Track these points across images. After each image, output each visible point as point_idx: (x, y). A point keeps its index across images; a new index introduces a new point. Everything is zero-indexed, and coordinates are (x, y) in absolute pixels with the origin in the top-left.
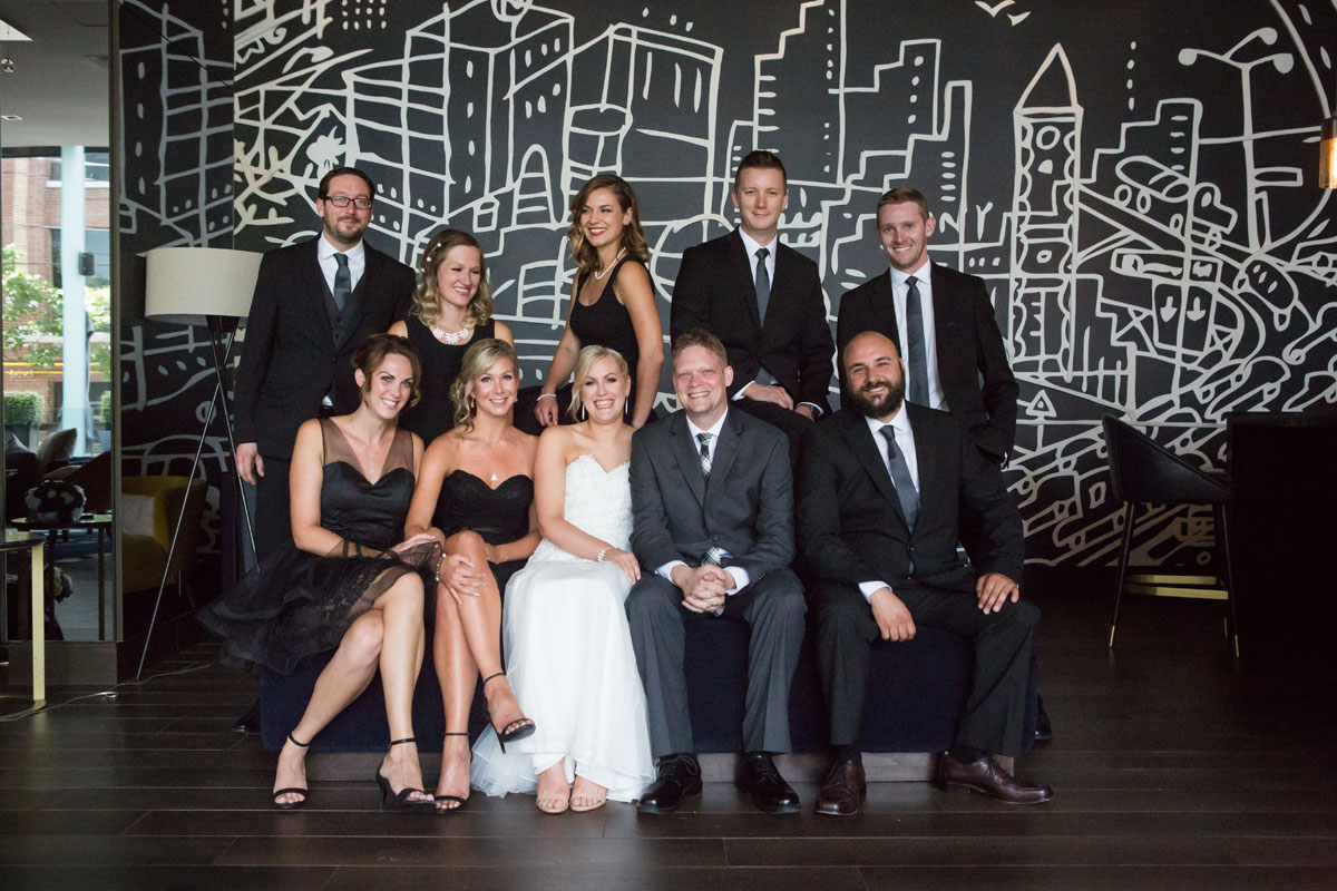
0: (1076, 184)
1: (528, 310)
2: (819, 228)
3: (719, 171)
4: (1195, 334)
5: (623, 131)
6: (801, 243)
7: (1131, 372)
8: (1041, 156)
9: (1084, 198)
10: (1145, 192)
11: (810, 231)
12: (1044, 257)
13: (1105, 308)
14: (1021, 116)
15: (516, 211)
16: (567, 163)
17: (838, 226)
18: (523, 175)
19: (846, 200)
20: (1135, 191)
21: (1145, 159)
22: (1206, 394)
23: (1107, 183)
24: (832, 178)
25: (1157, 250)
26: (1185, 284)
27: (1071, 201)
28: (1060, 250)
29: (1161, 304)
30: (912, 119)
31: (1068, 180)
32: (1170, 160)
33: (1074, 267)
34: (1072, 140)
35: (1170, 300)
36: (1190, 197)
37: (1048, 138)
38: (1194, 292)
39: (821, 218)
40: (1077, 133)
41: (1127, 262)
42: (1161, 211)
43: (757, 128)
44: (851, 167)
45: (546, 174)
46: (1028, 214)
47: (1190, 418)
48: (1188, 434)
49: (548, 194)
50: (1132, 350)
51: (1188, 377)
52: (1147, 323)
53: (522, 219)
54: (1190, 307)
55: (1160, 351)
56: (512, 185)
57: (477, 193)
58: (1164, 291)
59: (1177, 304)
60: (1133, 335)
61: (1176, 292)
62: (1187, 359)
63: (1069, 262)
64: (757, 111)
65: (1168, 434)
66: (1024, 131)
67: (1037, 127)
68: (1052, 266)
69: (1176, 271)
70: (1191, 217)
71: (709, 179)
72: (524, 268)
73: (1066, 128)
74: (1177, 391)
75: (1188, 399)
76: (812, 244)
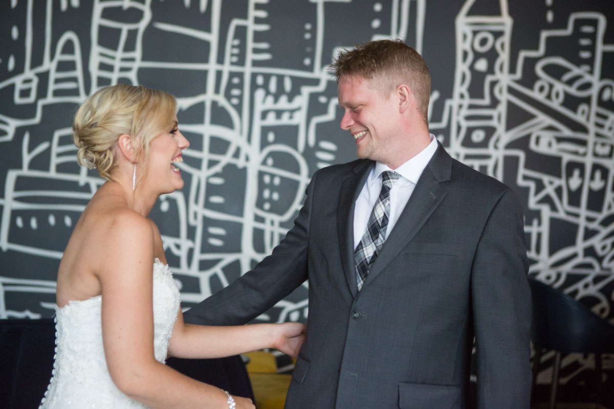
0: (505, 79)
1: (61, 168)
2: (299, 109)
3: (220, 60)
4: (596, 200)
5: (142, 25)
6: (285, 120)
7: (545, 229)
8: (478, 56)
9: (511, 90)
10: (559, 87)
11: (292, 111)
12: (478, 136)
13: (526, 178)
14: (463, 23)
15: (52, 87)
16: (96, 49)
17: (315, 108)
18: (59, 57)
19: (322, 87)
20: (551, 86)
21: (560, 61)
22: (604, 248)
23: (529, 79)
24: (310, 69)
25: (567, 132)
26: (589, 161)
27: (501, 91)
28: (490, 131)
29: (569, 175)
30: (376, 24)
31: (498, 75)
32: (579, 62)
33: (502, 144)
34: (502, 46)
35: (576, 173)
36: (594, 92)
37: (484, 42)
38: (596, 167)
39: (302, 101)
40: (506, 39)
41: (544, 142)
42: (571, 102)
43: (252, 27)
44: (326, 60)
45: (77, 57)
46: (467, 101)
47: (590, 266)
48: (589, 279)
49: (79, 73)
50: (546, 212)
51: (589, 234)
52: (559, 191)
53: (57, 93)
54: (592, 178)
55: (568, 213)
56: (48, 65)
57: (19, 70)
58: (572, 166)
59: (582, 175)
60: (547, 200)
61: (581, 166)
62: (590, 219)
63: (498, 140)
64: (253, 13)
65: (572, 279)
66: (465, 37)
67: (475, 33)
68: (484, 144)
69: (581, 150)
70: (595, 107)
71: (212, 67)
72: (58, 134)
73: (498, 35)
74: (580, 245)
75: (590, 251)
76: (294, 122)
